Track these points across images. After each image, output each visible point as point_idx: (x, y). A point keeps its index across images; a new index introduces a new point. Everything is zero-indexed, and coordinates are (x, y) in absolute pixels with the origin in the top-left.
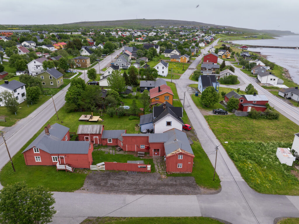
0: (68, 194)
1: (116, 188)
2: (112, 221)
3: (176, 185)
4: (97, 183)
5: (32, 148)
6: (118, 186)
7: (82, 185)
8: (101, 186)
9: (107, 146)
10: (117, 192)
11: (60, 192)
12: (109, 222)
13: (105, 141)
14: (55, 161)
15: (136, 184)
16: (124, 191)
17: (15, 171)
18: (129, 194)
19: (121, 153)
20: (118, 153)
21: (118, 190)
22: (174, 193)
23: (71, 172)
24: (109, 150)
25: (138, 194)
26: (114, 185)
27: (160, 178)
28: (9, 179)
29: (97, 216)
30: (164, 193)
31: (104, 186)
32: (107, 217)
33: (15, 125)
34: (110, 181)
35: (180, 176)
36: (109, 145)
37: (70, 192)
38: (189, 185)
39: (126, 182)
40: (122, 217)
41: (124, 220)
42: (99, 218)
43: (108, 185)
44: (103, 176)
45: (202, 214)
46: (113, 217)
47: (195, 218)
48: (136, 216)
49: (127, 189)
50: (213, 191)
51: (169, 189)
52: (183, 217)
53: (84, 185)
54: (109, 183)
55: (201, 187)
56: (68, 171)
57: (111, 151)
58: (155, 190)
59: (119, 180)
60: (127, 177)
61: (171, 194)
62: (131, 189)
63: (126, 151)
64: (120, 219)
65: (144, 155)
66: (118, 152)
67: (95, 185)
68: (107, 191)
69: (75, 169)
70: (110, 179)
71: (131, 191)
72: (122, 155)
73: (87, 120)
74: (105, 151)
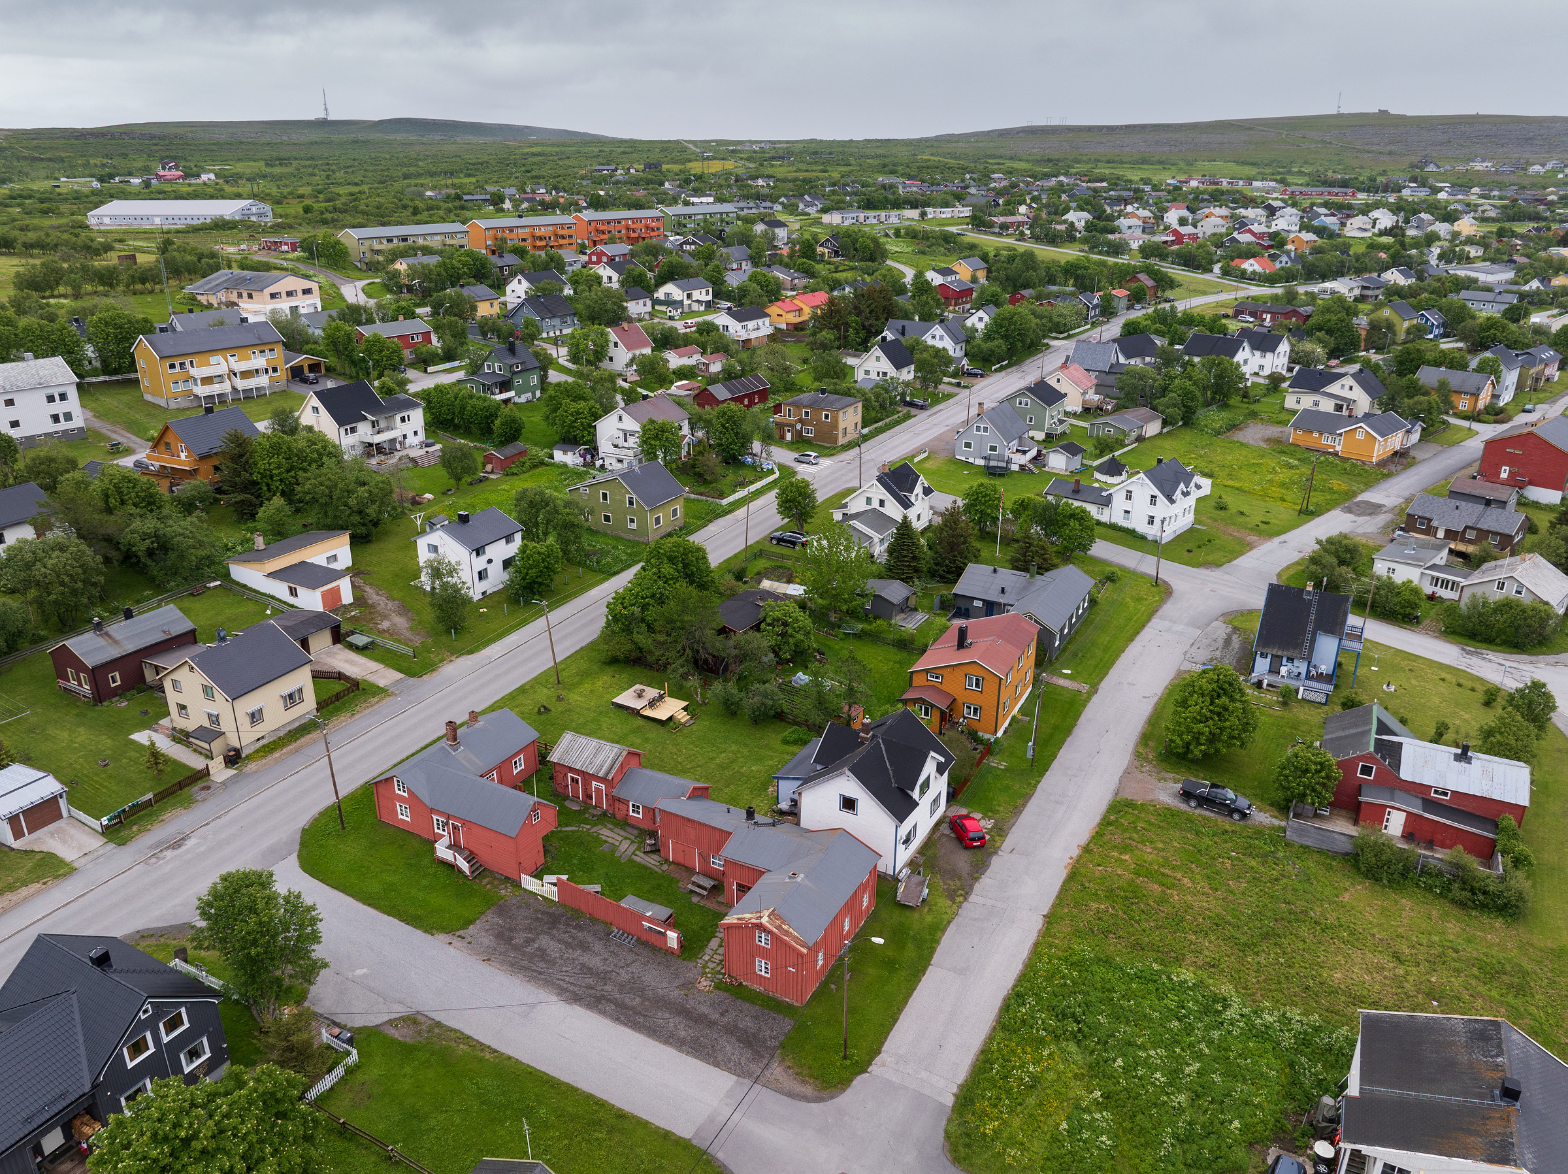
0: (419, 933)
1: (542, 964)
2: (461, 1046)
3: (712, 1024)
4: (507, 933)
5: (392, 778)
6: (553, 962)
7: (469, 923)
8: (510, 944)
9: (625, 823)
10: (534, 977)
11: (403, 924)
12: (453, 1044)
13: (622, 806)
14: (441, 832)
15: (604, 977)
16: (553, 984)
17: (344, 828)
18: (558, 995)
19: (652, 861)
20: (640, 858)
21: (540, 973)
22: (680, 1044)
23: (466, 876)
24: (620, 839)
25: (580, 1005)
26: (543, 954)
27: (688, 985)
28: (321, 846)
29: (438, 1019)
30: (654, 1032)
31: (516, 948)
32: (456, 1031)
33: (434, 674)
34: (544, 941)
35: (753, 1003)
36: (632, 822)
37: (426, 931)
38: (749, 1041)
39: (585, 959)
40: (489, 1047)
41: (488, 1056)
42: (439, 1024)
43: (529, 949)
44: (537, 919)
45: (696, 1133)
46: (469, 1037)
47: (666, 1135)
48: (525, 1058)
49: (567, 979)
50: (808, 1090)
51: (682, 1027)
52: (634, 1117)
53: (471, 927)
54: (536, 945)
55: (782, 1061)
56: (460, 871)
57: (625, 845)
58: (637, 1013)
59: (568, 945)
60: (598, 946)
61: (670, 1044)
62: (576, 985)
63: (667, 860)
64: (482, 1050)
65: (705, 893)
66: (642, 855)
67: (499, 936)
68: (512, 965)
69: (480, 870)
70: (548, 934)
71: (572, 988)
72: (646, 868)
73: (632, 709)
74: (609, 840)
